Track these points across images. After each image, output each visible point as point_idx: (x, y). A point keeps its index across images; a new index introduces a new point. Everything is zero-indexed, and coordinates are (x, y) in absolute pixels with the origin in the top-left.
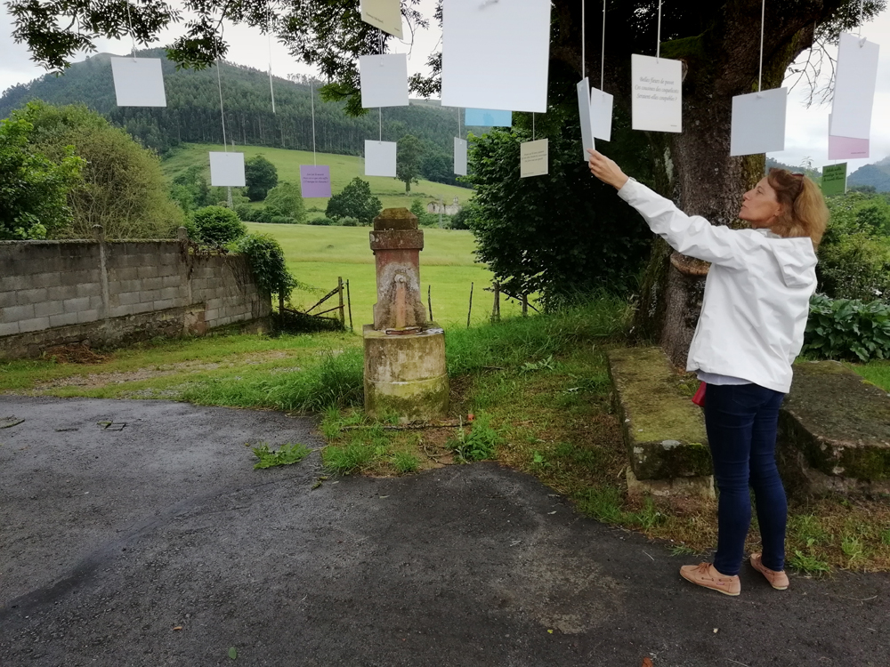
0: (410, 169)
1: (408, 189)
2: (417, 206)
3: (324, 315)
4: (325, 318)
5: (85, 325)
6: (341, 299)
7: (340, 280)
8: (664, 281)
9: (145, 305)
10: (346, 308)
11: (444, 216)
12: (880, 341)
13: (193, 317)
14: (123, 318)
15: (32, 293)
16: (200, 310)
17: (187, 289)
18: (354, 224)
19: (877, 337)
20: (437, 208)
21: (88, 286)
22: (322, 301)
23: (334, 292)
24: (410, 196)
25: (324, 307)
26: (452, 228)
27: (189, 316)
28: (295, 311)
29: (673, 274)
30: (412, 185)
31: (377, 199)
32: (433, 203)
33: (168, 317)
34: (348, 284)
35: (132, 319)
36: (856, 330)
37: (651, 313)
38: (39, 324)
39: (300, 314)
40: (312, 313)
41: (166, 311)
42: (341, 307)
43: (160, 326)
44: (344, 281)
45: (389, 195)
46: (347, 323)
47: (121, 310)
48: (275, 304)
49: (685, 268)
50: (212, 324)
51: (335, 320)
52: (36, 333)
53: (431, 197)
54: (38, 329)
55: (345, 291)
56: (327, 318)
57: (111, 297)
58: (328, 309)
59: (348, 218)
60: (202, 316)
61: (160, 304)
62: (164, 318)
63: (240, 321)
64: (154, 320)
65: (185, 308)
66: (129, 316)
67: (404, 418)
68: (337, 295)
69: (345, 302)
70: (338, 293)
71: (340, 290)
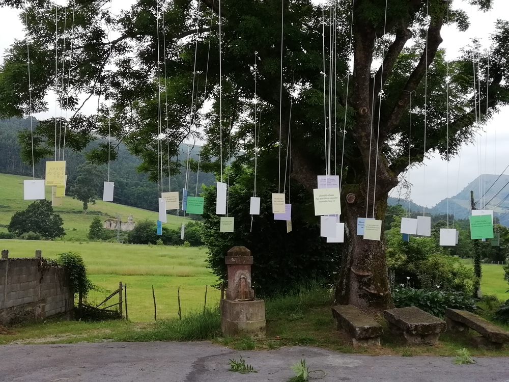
0: (89, 190)
1: (85, 207)
2: (96, 223)
3: (109, 309)
4: (109, 311)
6: (121, 298)
7: (121, 284)
8: (348, 278)
9: (20, 300)
10: (124, 304)
11: (121, 232)
12: (439, 309)
13: (40, 309)
14: (11, 308)
16: (43, 304)
17: (39, 290)
18: (37, 238)
19: (439, 307)
20: (113, 225)
22: (107, 299)
23: (115, 293)
24: (87, 213)
25: (108, 303)
26: (130, 242)
27: (38, 308)
28: (89, 307)
29: (353, 275)
30: (90, 204)
31: (58, 216)
32: (109, 220)
33: (29, 309)
34: (126, 287)
35: (14, 309)
36: (428, 304)
37: (343, 293)
39: (93, 308)
40: (101, 307)
41: (29, 304)
42: (120, 304)
43: (25, 315)
44: (124, 284)
45: (68, 212)
46: (124, 314)
47: (10, 303)
48: (76, 301)
49: (357, 273)
50: (47, 314)
51: (116, 312)
53: (106, 214)
55: (123, 291)
56: (111, 311)
57: (8, 294)
58: (112, 304)
59: (31, 233)
60: (43, 308)
61: (27, 300)
63: (59, 313)
64: (24, 310)
65: (37, 303)
66: (13, 307)
67: (252, 337)
68: (118, 295)
69: (123, 298)
70: (118, 294)
71: (119, 291)
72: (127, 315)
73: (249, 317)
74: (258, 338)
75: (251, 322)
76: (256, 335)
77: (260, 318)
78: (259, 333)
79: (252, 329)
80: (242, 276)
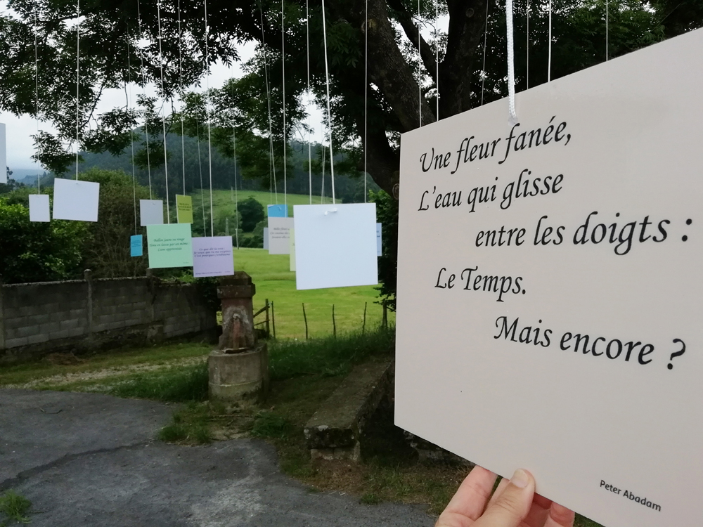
3: (256, 327)
5: (74, 338)
6: (267, 315)
7: (267, 301)
9: (119, 323)
10: (271, 322)
13: (154, 331)
14: (101, 333)
15: (39, 317)
16: (159, 326)
17: (151, 311)
21: (78, 311)
23: (262, 311)
25: (255, 321)
27: (151, 330)
33: (135, 332)
34: (272, 304)
35: (108, 333)
38: (41, 338)
41: (134, 327)
42: (267, 321)
43: (129, 338)
44: (270, 302)
46: (271, 333)
47: (101, 327)
50: (169, 335)
51: (263, 330)
52: (40, 344)
54: (41, 341)
55: (270, 309)
56: (258, 329)
57: (94, 318)
58: (258, 323)
60: (161, 330)
61: (130, 322)
62: (132, 332)
63: (190, 333)
64: (125, 333)
65: (148, 324)
66: (106, 331)
67: (229, 408)
68: (264, 313)
69: (270, 318)
70: (265, 311)
71: (266, 309)
72: (274, 334)
73: (224, 377)
74: (238, 409)
75: (226, 386)
76: (234, 405)
77: (244, 380)
78: (239, 402)
79: (230, 395)
80: (236, 315)
